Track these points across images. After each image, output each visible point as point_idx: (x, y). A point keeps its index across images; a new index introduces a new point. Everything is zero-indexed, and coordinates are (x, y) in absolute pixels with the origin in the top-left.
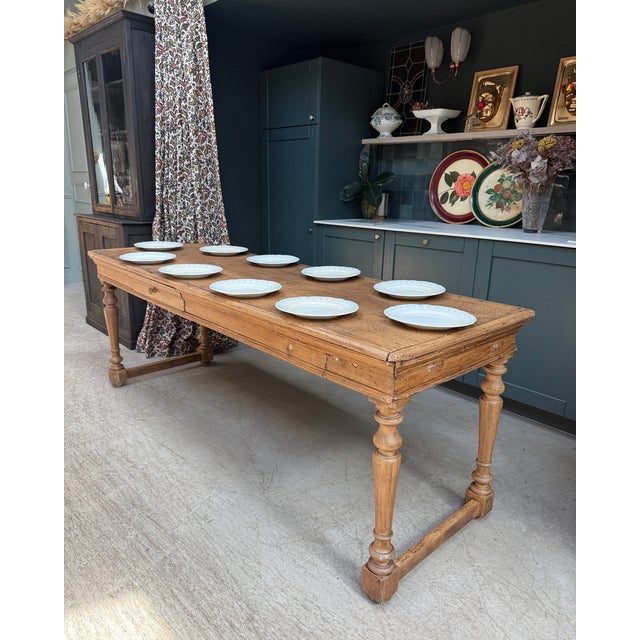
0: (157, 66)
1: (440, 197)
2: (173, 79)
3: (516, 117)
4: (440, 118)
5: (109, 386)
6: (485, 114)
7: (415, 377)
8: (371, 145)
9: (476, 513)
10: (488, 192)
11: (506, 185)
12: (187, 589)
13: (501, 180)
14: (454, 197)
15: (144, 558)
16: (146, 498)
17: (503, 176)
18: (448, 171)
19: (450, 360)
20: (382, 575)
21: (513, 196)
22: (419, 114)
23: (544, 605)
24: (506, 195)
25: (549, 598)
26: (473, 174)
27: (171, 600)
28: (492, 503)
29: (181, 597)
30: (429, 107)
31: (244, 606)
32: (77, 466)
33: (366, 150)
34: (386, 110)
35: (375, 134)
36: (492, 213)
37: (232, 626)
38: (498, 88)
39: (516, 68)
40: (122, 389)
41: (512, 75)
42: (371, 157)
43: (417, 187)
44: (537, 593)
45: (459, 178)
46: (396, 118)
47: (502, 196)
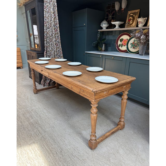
0: (44, 12)
1: (118, 45)
2: (49, 15)
3: (138, 24)
4: (118, 24)
5: (33, 94)
6: (130, 23)
7: (101, 95)
8: (100, 31)
9: (120, 128)
10: (131, 44)
11: (136, 42)
12: (47, 144)
13: (134, 41)
14: (122, 45)
15: (38, 136)
16: (39, 122)
18: (121, 38)
19: (111, 91)
20: (93, 143)
21: (137, 45)
22: (113, 23)
23: (134, 152)
25: (136, 150)
26: (127, 39)
27: (43, 146)
28: (124, 126)
29: (45, 146)
30: (116, 21)
31: (60, 148)
32: (24, 113)
33: (99, 33)
34: (105, 22)
35: (102, 28)
36: (131, 50)
37: (57, 153)
38: (134, 16)
39: (139, 10)
40: (36, 94)
41: (138, 12)
42: (100, 35)
43: (113, 42)
44: (133, 149)
45: (123, 40)
46: (107, 24)
47: (134, 45)
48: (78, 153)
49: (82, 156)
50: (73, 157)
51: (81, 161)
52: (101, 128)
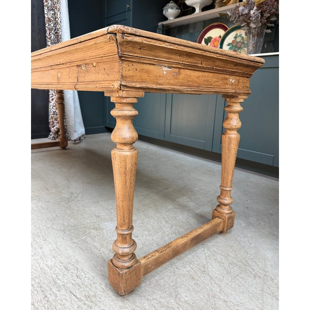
4: (201, 4)
10: (228, 45)
11: (238, 39)
13: (236, 37)
17: (237, 34)
18: (206, 37)
21: (242, 45)
22: (188, 2)
23: (253, 269)
24: (239, 45)
25: (258, 265)
26: (220, 37)
33: (160, 28)
34: (171, 4)
35: (166, 19)
42: (163, 31)
44: (249, 262)
45: (212, 40)
46: (177, 8)
47: (236, 46)
48: (77, 276)
49: (86, 286)
50: (55, 290)
51: (80, 300)
52: (158, 215)
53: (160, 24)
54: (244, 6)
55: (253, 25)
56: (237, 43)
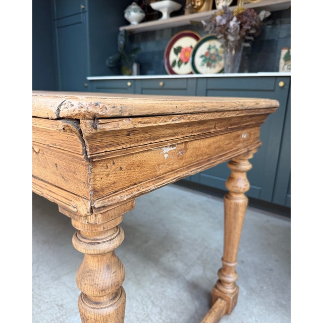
1: (171, 63)
3: (217, 2)
4: (169, 9)
6: (196, 4)
8: (126, 31)
10: (201, 57)
11: (212, 51)
13: (209, 49)
14: (180, 63)
17: (210, 46)
18: (176, 45)
21: (217, 58)
22: (154, 6)
24: (213, 58)
26: (191, 47)
34: (134, 6)
35: (128, 23)
36: (204, 70)
42: (126, 38)
43: (157, 58)
45: (182, 50)
46: (141, 12)
47: (210, 59)
53: (122, 29)
54: (222, 16)
55: (231, 38)
56: (211, 55)
